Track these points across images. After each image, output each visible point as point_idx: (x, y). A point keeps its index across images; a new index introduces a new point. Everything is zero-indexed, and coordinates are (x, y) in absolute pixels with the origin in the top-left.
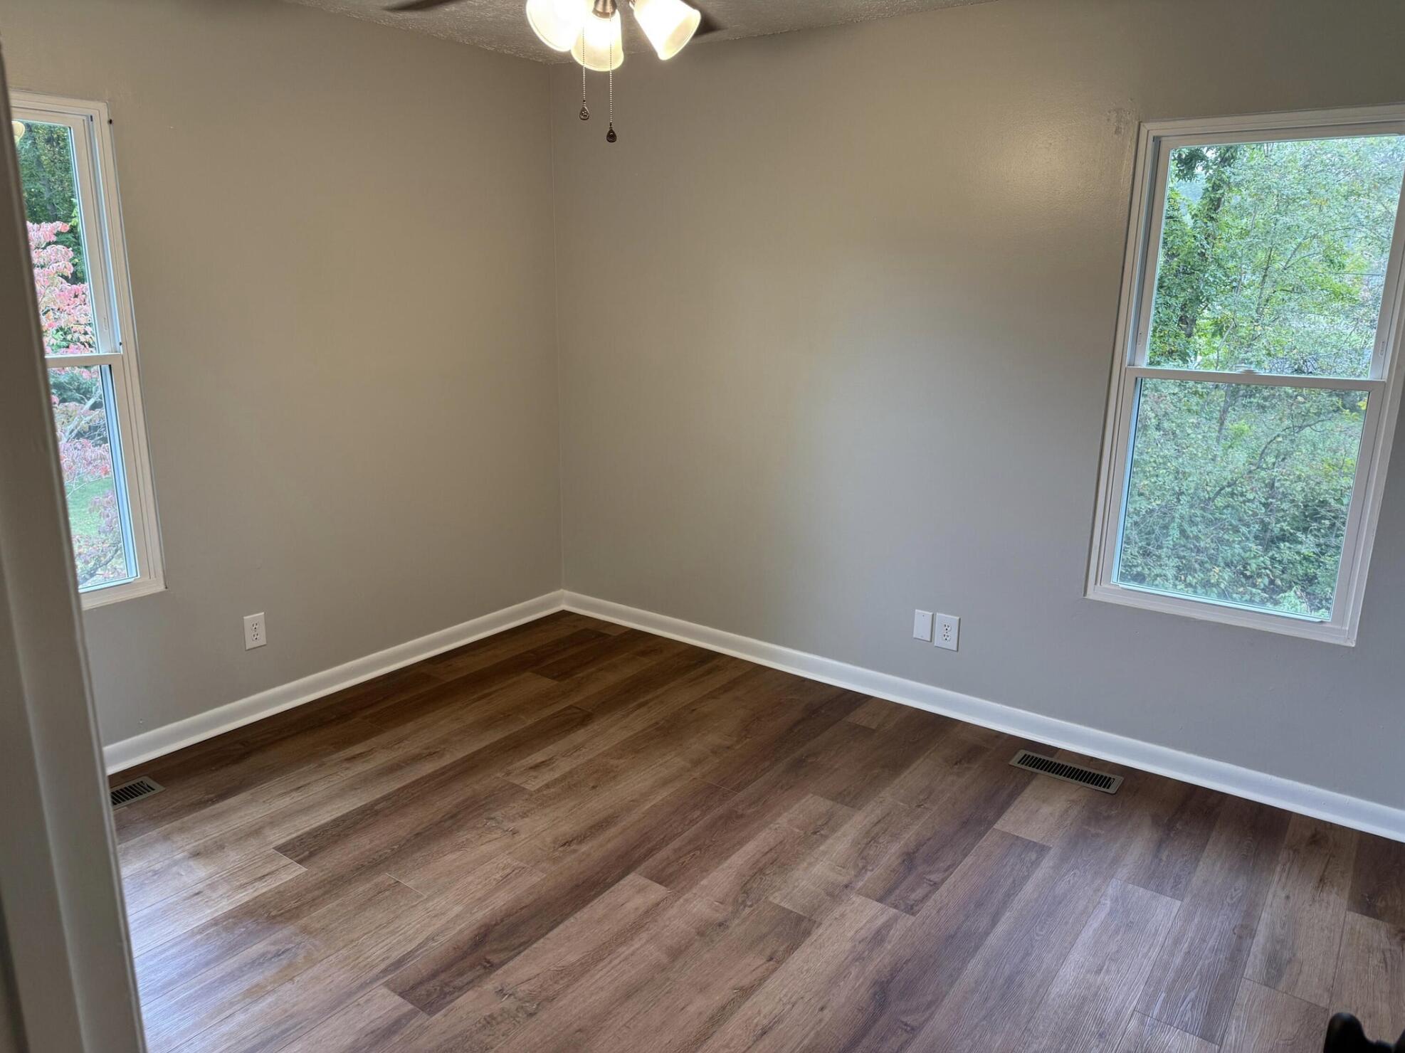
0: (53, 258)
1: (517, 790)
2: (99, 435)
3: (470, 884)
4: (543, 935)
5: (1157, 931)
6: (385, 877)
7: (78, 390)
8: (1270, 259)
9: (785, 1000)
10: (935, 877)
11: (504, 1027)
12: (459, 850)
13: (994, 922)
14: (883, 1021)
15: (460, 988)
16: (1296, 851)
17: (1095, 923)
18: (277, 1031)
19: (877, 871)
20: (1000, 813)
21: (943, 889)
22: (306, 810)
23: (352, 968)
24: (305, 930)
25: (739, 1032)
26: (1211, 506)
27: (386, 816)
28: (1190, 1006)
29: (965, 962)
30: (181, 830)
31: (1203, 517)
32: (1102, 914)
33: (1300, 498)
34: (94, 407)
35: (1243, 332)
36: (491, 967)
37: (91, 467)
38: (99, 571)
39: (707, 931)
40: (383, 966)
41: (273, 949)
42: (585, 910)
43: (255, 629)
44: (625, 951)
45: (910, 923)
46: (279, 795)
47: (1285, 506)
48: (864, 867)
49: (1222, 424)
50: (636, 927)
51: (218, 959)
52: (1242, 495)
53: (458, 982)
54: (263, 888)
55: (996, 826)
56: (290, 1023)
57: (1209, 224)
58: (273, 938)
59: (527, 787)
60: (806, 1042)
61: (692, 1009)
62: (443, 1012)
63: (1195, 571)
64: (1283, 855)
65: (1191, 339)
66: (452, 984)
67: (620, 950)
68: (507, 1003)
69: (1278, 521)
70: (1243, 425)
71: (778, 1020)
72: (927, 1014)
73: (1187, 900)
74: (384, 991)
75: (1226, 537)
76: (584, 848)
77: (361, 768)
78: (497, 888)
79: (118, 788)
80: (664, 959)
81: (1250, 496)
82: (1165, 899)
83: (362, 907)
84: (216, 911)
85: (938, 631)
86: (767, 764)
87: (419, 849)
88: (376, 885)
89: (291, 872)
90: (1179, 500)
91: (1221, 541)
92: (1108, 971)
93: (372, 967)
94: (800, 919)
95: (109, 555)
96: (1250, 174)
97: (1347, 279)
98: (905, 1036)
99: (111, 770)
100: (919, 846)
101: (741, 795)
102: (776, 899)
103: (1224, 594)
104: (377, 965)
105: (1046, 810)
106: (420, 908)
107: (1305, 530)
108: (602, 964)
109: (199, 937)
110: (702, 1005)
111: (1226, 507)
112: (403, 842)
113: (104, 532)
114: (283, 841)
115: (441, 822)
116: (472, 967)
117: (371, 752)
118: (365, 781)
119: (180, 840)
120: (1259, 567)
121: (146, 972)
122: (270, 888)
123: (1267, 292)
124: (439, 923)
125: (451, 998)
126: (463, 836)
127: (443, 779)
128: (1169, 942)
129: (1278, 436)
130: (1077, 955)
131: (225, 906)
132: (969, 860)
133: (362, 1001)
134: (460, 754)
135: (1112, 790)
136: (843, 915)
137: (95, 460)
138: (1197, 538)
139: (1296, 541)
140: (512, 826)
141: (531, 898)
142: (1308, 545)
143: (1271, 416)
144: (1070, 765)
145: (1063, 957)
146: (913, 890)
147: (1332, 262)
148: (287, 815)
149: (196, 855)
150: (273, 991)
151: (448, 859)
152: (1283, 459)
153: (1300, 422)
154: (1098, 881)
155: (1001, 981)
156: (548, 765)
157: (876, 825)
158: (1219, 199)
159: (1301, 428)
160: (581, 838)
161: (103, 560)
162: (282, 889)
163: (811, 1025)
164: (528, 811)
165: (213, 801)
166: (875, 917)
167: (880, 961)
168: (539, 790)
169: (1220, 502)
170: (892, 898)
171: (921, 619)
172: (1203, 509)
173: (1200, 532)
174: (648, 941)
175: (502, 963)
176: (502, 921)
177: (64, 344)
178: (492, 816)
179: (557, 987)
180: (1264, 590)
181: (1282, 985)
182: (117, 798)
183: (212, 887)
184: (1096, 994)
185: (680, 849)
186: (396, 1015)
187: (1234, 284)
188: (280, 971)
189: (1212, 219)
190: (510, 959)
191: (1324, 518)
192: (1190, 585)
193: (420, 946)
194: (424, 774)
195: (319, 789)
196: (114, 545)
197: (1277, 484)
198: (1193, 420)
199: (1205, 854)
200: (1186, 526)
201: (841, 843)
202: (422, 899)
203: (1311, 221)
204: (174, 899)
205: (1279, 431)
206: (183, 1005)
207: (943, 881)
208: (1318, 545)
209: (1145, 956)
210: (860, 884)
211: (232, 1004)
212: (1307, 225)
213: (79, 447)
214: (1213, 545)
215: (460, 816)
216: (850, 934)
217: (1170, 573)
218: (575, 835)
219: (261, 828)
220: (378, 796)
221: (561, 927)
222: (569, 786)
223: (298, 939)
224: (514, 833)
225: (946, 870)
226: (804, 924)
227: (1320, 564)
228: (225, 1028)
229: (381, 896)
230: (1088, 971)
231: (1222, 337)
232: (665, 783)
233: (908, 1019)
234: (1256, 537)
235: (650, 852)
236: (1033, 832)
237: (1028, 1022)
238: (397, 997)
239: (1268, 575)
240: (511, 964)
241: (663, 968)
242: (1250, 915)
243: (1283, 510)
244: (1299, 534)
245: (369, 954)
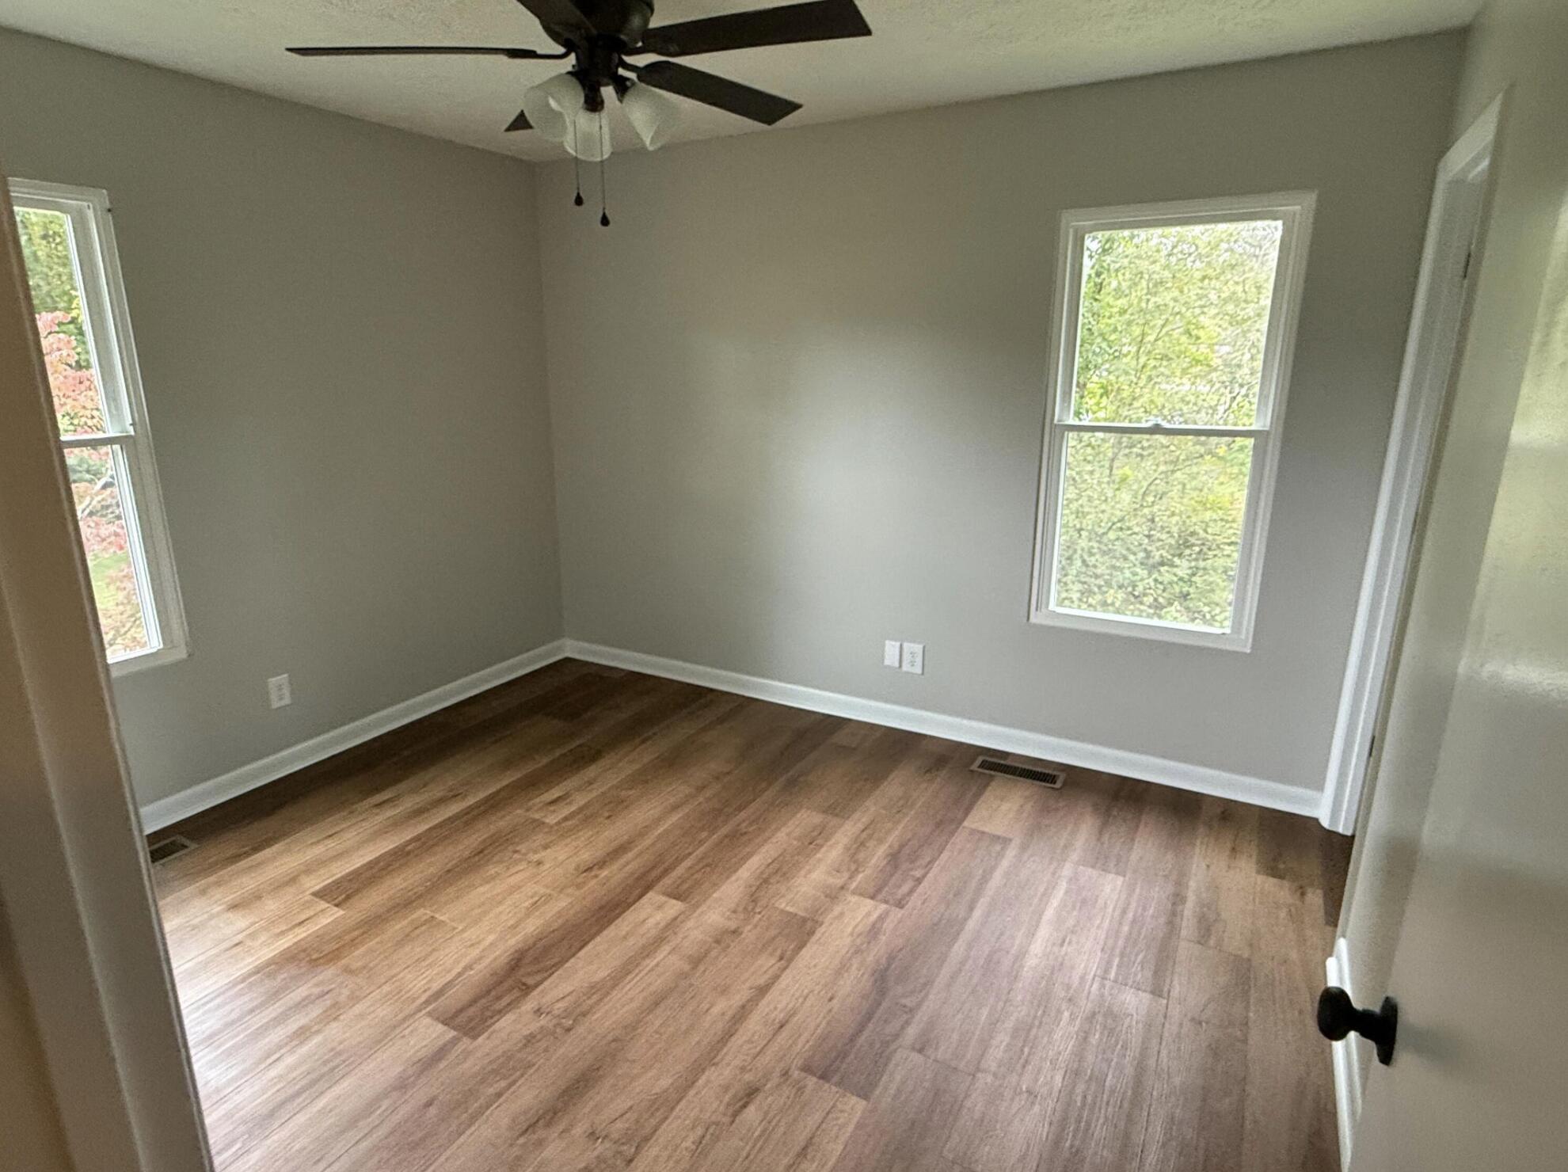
0: (55, 346)
1: (538, 824)
2: (112, 513)
3: (501, 913)
4: (574, 955)
5: (1105, 903)
6: (422, 913)
7: (88, 471)
8: (1143, 335)
9: (797, 994)
10: (918, 874)
11: (543, 1044)
12: (488, 882)
13: (971, 909)
14: (885, 1005)
15: (500, 1012)
16: (1211, 827)
17: (1054, 903)
18: (326, 1069)
19: (868, 872)
20: (967, 811)
21: (925, 883)
22: (338, 856)
23: (396, 1001)
24: (348, 971)
25: (758, 1028)
26: (1105, 539)
27: (416, 856)
28: (1139, 968)
29: (950, 946)
30: (218, 884)
31: (1099, 548)
32: (1060, 893)
33: (1175, 530)
34: (104, 487)
35: (1125, 394)
36: (527, 990)
37: (105, 544)
38: (119, 640)
39: (724, 938)
40: (423, 998)
41: (316, 991)
42: (612, 927)
43: (279, 690)
44: (651, 963)
45: (900, 915)
46: (312, 844)
47: (1164, 536)
48: (856, 870)
49: (1111, 471)
50: (659, 940)
51: (262, 1006)
52: (1129, 528)
53: (498, 1006)
54: (301, 933)
55: (966, 824)
56: (337, 1061)
57: (1095, 304)
58: (315, 980)
59: (547, 821)
60: (819, 1031)
61: (715, 1010)
62: (486, 1035)
63: (1095, 593)
64: (1202, 830)
65: (1084, 400)
66: (492, 1008)
67: (645, 963)
68: (544, 1021)
69: (1158, 550)
70: (1127, 470)
71: (793, 1013)
72: (922, 994)
73: (1128, 875)
74: (428, 1020)
75: (1118, 564)
76: (605, 873)
77: (390, 812)
78: (528, 915)
79: (156, 846)
80: (687, 967)
81: (1136, 529)
82: (1111, 876)
83: (400, 944)
84: (259, 958)
85: (906, 657)
86: (764, 785)
87: (451, 885)
88: (413, 920)
89: (330, 916)
90: (1080, 535)
91: (1114, 567)
92: (1070, 943)
93: (414, 1000)
94: (804, 920)
95: (128, 625)
96: (1126, 261)
97: (1203, 349)
98: (905, 1017)
99: (148, 831)
100: (902, 846)
101: (743, 815)
102: (782, 905)
103: (1118, 611)
104: (418, 998)
105: (1005, 806)
106: (456, 939)
107: (1180, 555)
108: (629, 977)
109: (242, 985)
110: (724, 1006)
111: (1117, 539)
112: (435, 880)
113: (122, 604)
114: (317, 888)
115: (469, 857)
116: (510, 990)
117: (398, 797)
118: (396, 824)
119: (217, 893)
120: (1145, 589)
121: (193, 1024)
122: (309, 932)
123: (1142, 360)
124: (475, 953)
125: (492, 1021)
126: (492, 870)
127: (469, 818)
128: (1117, 913)
129: (1156, 479)
130: (1044, 932)
131: (267, 953)
132: (945, 856)
133: (406, 1032)
134: (481, 795)
135: (1058, 785)
136: (842, 914)
137: (109, 537)
138: (1095, 566)
139: (1172, 565)
140: (536, 857)
141: (560, 921)
142: (1183, 568)
143: (1148, 463)
144: (1020, 765)
145: (1031, 934)
146: (900, 886)
147: (1190, 335)
148: (321, 863)
149: (234, 907)
150: (318, 1032)
151: (481, 892)
152: (1161, 498)
153: (1171, 467)
154: (1055, 864)
155: (982, 961)
156: (565, 799)
157: (863, 831)
158: (1101, 284)
159: (1173, 472)
160: (602, 864)
161: (123, 631)
162: (320, 933)
163: (822, 1015)
164: (551, 842)
165: (247, 854)
166: (868, 914)
167: (877, 952)
168: (558, 823)
169: (1112, 535)
170: (880, 897)
171: (891, 650)
172: (1099, 542)
173: (1097, 561)
174: (669, 954)
175: (537, 985)
176: (535, 944)
177: (72, 428)
178: (518, 849)
179: (590, 1002)
180: (1150, 607)
181: (1212, 942)
182: (156, 855)
183: (252, 936)
184: (1062, 964)
185: (690, 868)
186: (441, 1042)
187: (1117, 354)
188: (325, 1011)
189: (1096, 300)
190: (545, 979)
191: (1193, 545)
192: (1090, 606)
193: (459, 975)
194: (450, 814)
195: (350, 837)
196: (132, 616)
197: (1157, 519)
198: (1089, 468)
199: (1139, 834)
200: (1086, 557)
201: (833, 852)
202: (457, 931)
203: (1175, 300)
204: (213, 952)
205: (1156, 475)
206: (228, 1053)
207: (924, 876)
208: (1190, 568)
209: (1098, 927)
210: (854, 885)
211: (280, 1048)
212: (1172, 304)
213: (93, 525)
214: (1108, 572)
215: (486, 852)
216: (850, 930)
217: (1075, 596)
218: (595, 861)
219: (298, 875)
220: (408, 838)
221: (590, 946)
222: (587, 817)
223: (339, 980)
224: (539, 863)
225: (926, 866)
226: (809, 924)
227: (1191, 583)
228: (273, 1073)
229: (417, 932)
230: (1054, 944)
231: (1108, 398)
232: (675, 808)
233: (907, 1002)
234: (1142, 564)
235: (666, 872)
236: (996, 827)
237: (1009, 993)
238: (440, 1026)
239: (1152, 595)
240: (546, 983)
241: (684, 975)
242: (1180, 884)
243: (1162, 541)
244: (1176, 559)
245: (410, 986)
